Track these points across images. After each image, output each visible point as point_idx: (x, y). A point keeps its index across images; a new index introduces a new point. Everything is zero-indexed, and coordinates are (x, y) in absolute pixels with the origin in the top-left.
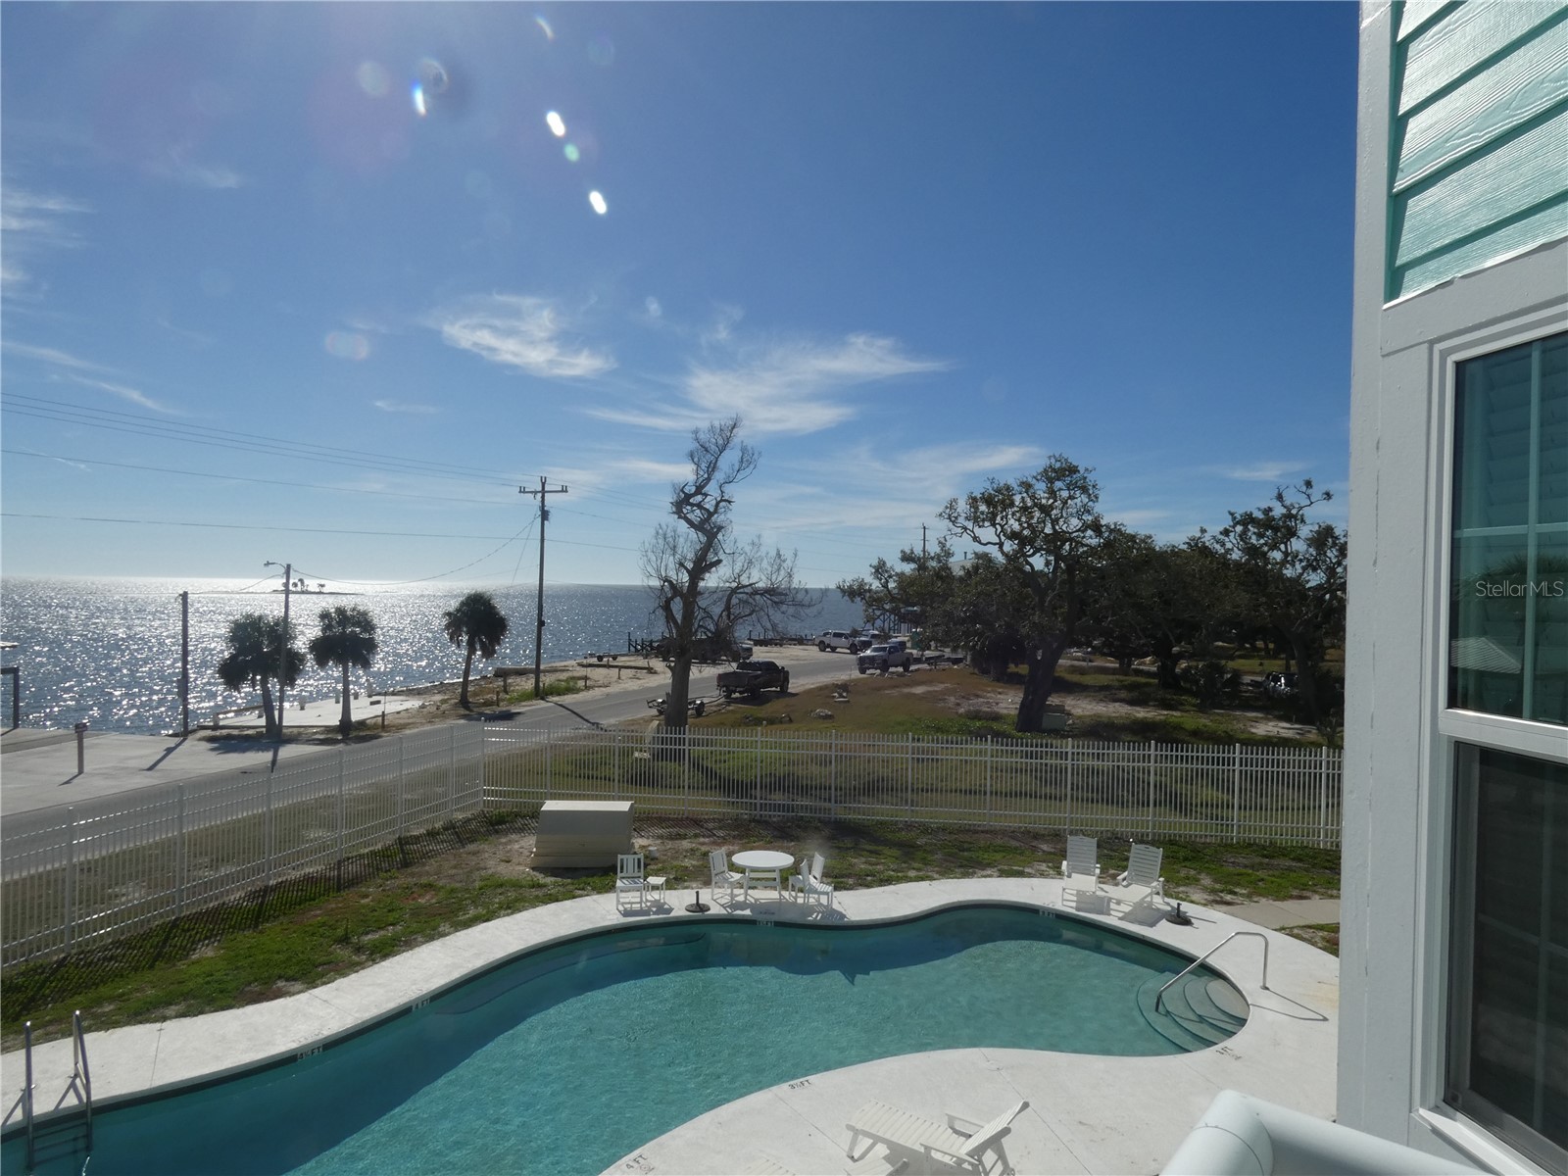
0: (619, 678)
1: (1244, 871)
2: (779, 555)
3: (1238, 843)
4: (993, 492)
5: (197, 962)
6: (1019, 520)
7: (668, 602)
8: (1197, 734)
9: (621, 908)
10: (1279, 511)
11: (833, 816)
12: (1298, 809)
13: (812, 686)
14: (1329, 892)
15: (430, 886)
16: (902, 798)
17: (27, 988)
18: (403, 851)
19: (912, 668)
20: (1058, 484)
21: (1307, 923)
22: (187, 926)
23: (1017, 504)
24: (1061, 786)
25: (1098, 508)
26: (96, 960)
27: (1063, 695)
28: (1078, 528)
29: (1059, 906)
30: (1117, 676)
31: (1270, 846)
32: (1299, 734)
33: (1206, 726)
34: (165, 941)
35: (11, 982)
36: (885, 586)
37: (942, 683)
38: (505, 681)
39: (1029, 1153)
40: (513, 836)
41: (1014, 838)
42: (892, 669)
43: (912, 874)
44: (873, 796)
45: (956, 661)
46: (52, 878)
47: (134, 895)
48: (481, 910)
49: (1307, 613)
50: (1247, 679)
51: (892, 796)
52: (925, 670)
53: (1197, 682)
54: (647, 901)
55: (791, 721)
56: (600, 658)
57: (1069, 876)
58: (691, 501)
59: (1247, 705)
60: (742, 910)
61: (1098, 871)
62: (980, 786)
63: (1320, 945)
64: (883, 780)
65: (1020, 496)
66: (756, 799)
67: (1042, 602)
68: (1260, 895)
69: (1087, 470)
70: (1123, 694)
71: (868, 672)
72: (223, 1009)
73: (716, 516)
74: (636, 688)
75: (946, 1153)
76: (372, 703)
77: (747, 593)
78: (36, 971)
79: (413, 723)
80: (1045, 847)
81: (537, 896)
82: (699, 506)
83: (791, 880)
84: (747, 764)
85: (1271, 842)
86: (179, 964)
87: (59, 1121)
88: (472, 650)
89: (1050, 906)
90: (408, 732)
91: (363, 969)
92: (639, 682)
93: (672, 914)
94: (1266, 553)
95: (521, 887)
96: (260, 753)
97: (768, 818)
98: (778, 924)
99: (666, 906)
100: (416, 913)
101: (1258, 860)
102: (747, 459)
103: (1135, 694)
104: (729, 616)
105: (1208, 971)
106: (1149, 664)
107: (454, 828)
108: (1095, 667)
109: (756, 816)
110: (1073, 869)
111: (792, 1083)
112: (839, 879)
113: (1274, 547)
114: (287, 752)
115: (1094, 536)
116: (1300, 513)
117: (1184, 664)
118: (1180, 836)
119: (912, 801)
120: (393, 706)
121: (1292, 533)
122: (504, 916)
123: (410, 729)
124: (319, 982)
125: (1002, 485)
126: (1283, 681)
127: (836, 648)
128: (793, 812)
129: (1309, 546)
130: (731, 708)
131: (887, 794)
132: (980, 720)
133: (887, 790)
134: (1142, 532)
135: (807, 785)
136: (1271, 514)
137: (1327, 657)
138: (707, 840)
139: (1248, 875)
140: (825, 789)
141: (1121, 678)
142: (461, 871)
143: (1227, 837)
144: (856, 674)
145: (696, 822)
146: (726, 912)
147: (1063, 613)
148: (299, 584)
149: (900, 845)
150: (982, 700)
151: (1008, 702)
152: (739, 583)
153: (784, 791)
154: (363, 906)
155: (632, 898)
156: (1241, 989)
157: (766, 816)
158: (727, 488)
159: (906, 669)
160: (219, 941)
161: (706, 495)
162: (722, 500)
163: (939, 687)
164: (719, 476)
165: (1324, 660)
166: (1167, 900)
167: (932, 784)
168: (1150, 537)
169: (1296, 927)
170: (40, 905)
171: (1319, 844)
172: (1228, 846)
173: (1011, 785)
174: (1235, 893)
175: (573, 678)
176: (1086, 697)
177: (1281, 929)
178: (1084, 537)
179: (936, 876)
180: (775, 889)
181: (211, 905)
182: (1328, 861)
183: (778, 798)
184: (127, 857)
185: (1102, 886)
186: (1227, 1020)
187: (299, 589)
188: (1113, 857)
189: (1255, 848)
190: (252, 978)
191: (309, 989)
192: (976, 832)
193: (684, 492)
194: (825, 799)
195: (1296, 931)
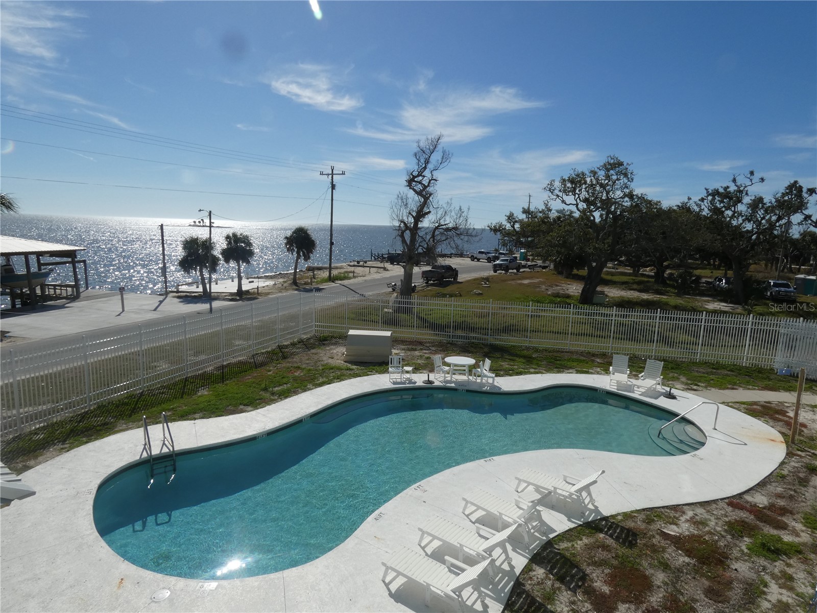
0: (370, 272)
1: (702, 375)
2: (460, 209)
3: (699, 362)
4: (575, 176)
5: (200, 396)
6: (588, 192)
7: (403, 232)
8: (677, 308)
9: (391, 381)
10: (733, 188)
11: (489, 343)
12: (731, 346)
13: (470, 279)
14: (748, 387)
15: (298, 368)
16: (522, 334)
17: (130, 404)
18: (281, 352)
19: (521, 270)
20: (612, 172)
21: (737, 400)
22: (192, 381)
23: (588, 182)
24: (605, 331)
25: (632, 185)
26: (156, 393)
27: (602, 286)
28: (620, 196)
29: (608, 388)
30: (632, 277)
31: (716, 364)
32: (731, 309)
33: (681, 304)
34: (185, 386)
35: (123, 401)
36: (513, 226)
37: (537, 278)
38: (313, 273)
39: (601, 494)
40: (332, 347)
41: (582, 356)
42: (510, 271)
43: (532, 370)
44: (508, 333)
45: (544, 267)
46: (125, 358)
47: (164, 366)
48: (325, 379)
49: (743, 245)
50: (704, 280)
51: (517, 333)
52: (528, 272)
53: (677, 282)
54: (404, 378)
55: (461, 296)
56: (358, 262)
57: (613, 374)
58: (415, 179)
59: (702, 294)
60: (450, 384)
61: (628, 372)
62: (563, 330)
63: (743, 411)
64: (513, 326)
65: (590, 178)
66: (450, 333)
67: (598, 236)
68: (712, 387)
69: (628, 164)
70: (635, 286)
71: (498, 272)
72: (219, 416)
73: (429, 188)
74: (379, 277)
75: (564, 490)
76: (250, 282)
77: (443, 229)
78: (131, 397)
79: (271, 292)
80: (598, 360)
81: (350, 374)
82: (420, 183)
83: (474, 371)
84: (442, 316)
85: (717, 362)
86: (194, 396)
87: (162, 458)
88: (298, 257)
89: (604, 388)
90: (270, 296)
91: (277, 402)
92: (380, 274)
93: (417, 384)
94: (724, 212)
95: (342, 369)
96: (203, 304)
97: (456, 342)
98: (468, 391)
99: (413, 381)
100: (295, 379)
101: (710, 370)
102: (445, 157)
103: (642, 287)
104: (434, 241)
105: (685, 420)
106: (649, 271)
107: (303, 342)
108: (618, 272)
109: (450, 341)
110: (615, 371)
111: (485, 459)
112: (497, 371)
113: (728, 208)
114: (216, 304)
115: (629, 201)
116: (746, 189)
117: (668, 271)
118: (669, 357)
119: (530, 337)
120: (262, 283)
121: (739, 201)
122: (336, 382)
123: (272, 295)
124: (258, 407)
125: (580, 172)
126: (724, 281)
127: (480, 259)
128: (469, 339)
129: (748, 208)
130: (429, 288)
131: (515, 333)
132: (559, 297)
133: (515, 331)
134: (655, 199)
135: (474, 327)
136: (728, 190)
137: (750, 270)
138: (427, 352)
139: (705, 377)
140: (483, 329)
141: (634, 278)
142: (311, 362)
143: (694, 359)
144: (492, 273)
145: (421, 343)
146: (442, 384)
147: (608, 243)
148: (201, 222)
149: (524, 357)
150: (559, 288)
151: (575, 289)
152: (440, 223)
153: (462, 330)
154: (270, 375)
155: (397, 377)
156: (702, 429)
157: (455, 341)
158: (435, 173)
159: (518, 271)
160: (208, 388)
161: (424, 176)
162: (432, 180)
163: (536, 281)
164: (430, 166)
165: (748, 271)
166: (663, 387)
167: (538, 329)
168: (660, 202)
169: (731, 402)
170: (124, 369)
171: (742, 364)
172: (694, 363)
173: (579, 330)
174: (699, 386)
175: (346, 272)
176: (615, 288)
177: (723, 403)
178: (623, 201)
179: (544, 372)
180: (465, 375)
181: (200, 372)
182: (748, 372)
183: (459, 333)
184: (156, 350)
185: (629, 379)
186: (695, 443)
187: (201, 224)
188: (636, 366)
189: (708, 364)
190: (229, 404)
191: (254, 410)
192: (563, 352)
193: (412, 175)
194: (483, 334)
195: (730, 404)
